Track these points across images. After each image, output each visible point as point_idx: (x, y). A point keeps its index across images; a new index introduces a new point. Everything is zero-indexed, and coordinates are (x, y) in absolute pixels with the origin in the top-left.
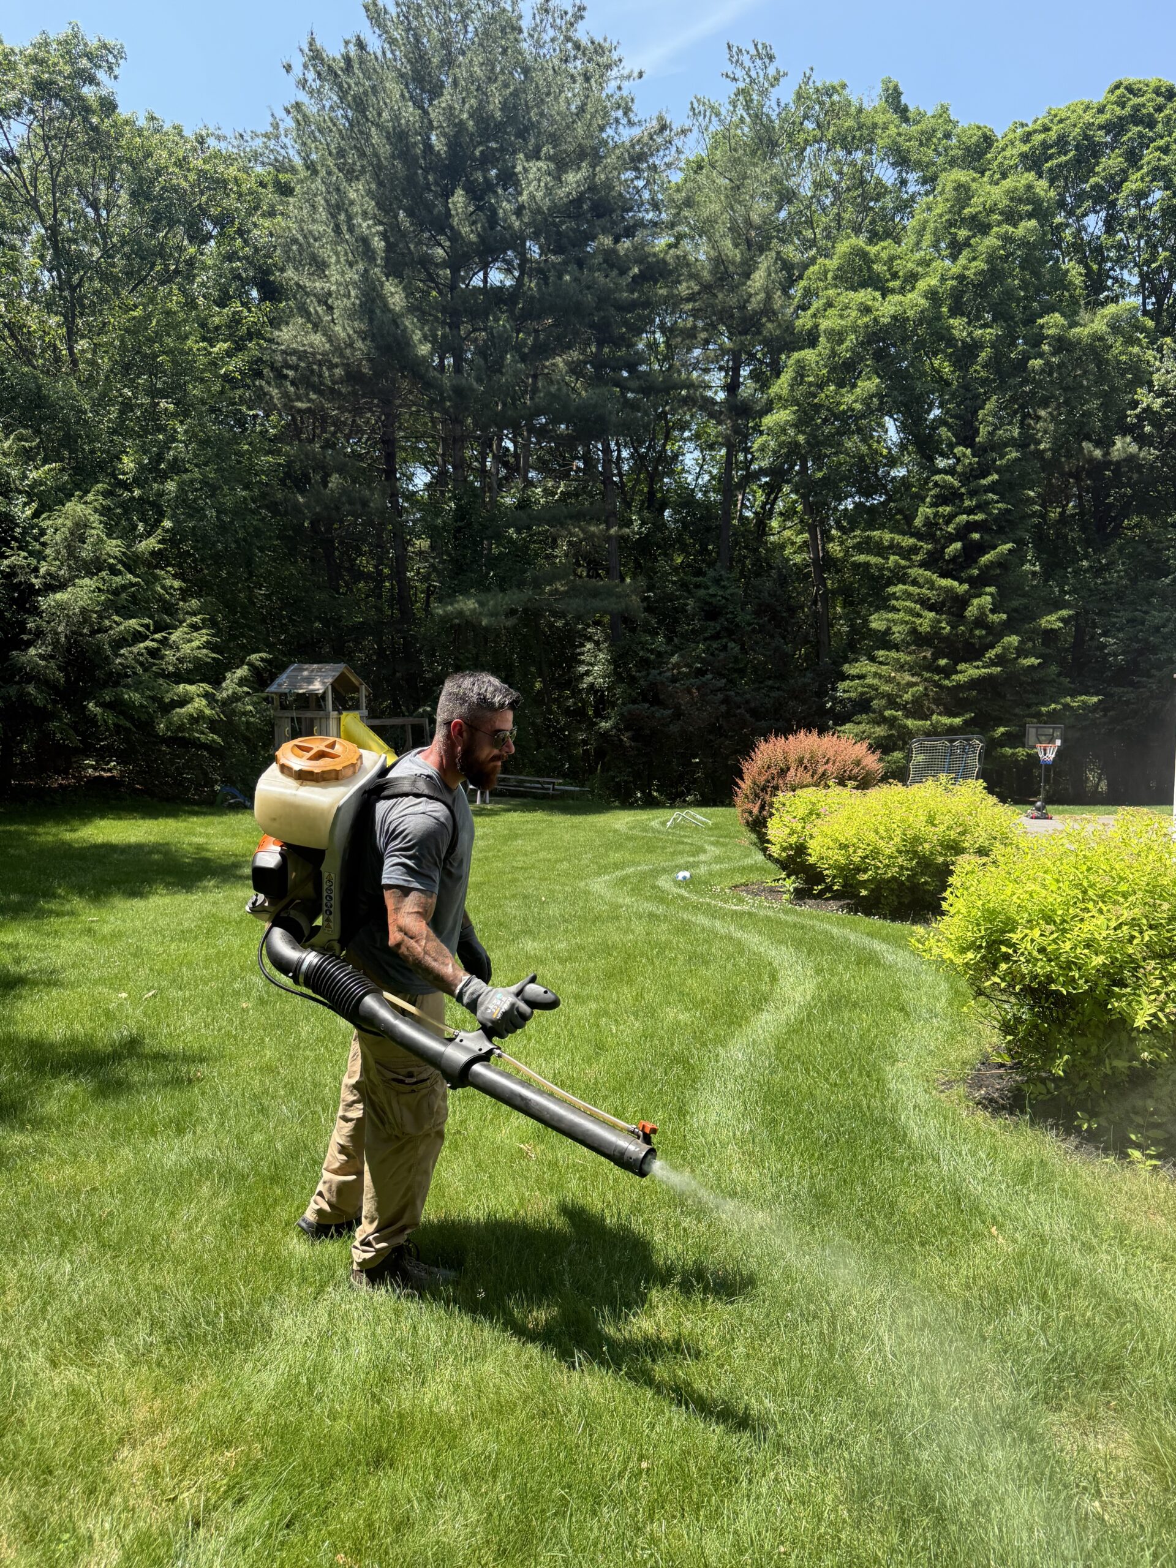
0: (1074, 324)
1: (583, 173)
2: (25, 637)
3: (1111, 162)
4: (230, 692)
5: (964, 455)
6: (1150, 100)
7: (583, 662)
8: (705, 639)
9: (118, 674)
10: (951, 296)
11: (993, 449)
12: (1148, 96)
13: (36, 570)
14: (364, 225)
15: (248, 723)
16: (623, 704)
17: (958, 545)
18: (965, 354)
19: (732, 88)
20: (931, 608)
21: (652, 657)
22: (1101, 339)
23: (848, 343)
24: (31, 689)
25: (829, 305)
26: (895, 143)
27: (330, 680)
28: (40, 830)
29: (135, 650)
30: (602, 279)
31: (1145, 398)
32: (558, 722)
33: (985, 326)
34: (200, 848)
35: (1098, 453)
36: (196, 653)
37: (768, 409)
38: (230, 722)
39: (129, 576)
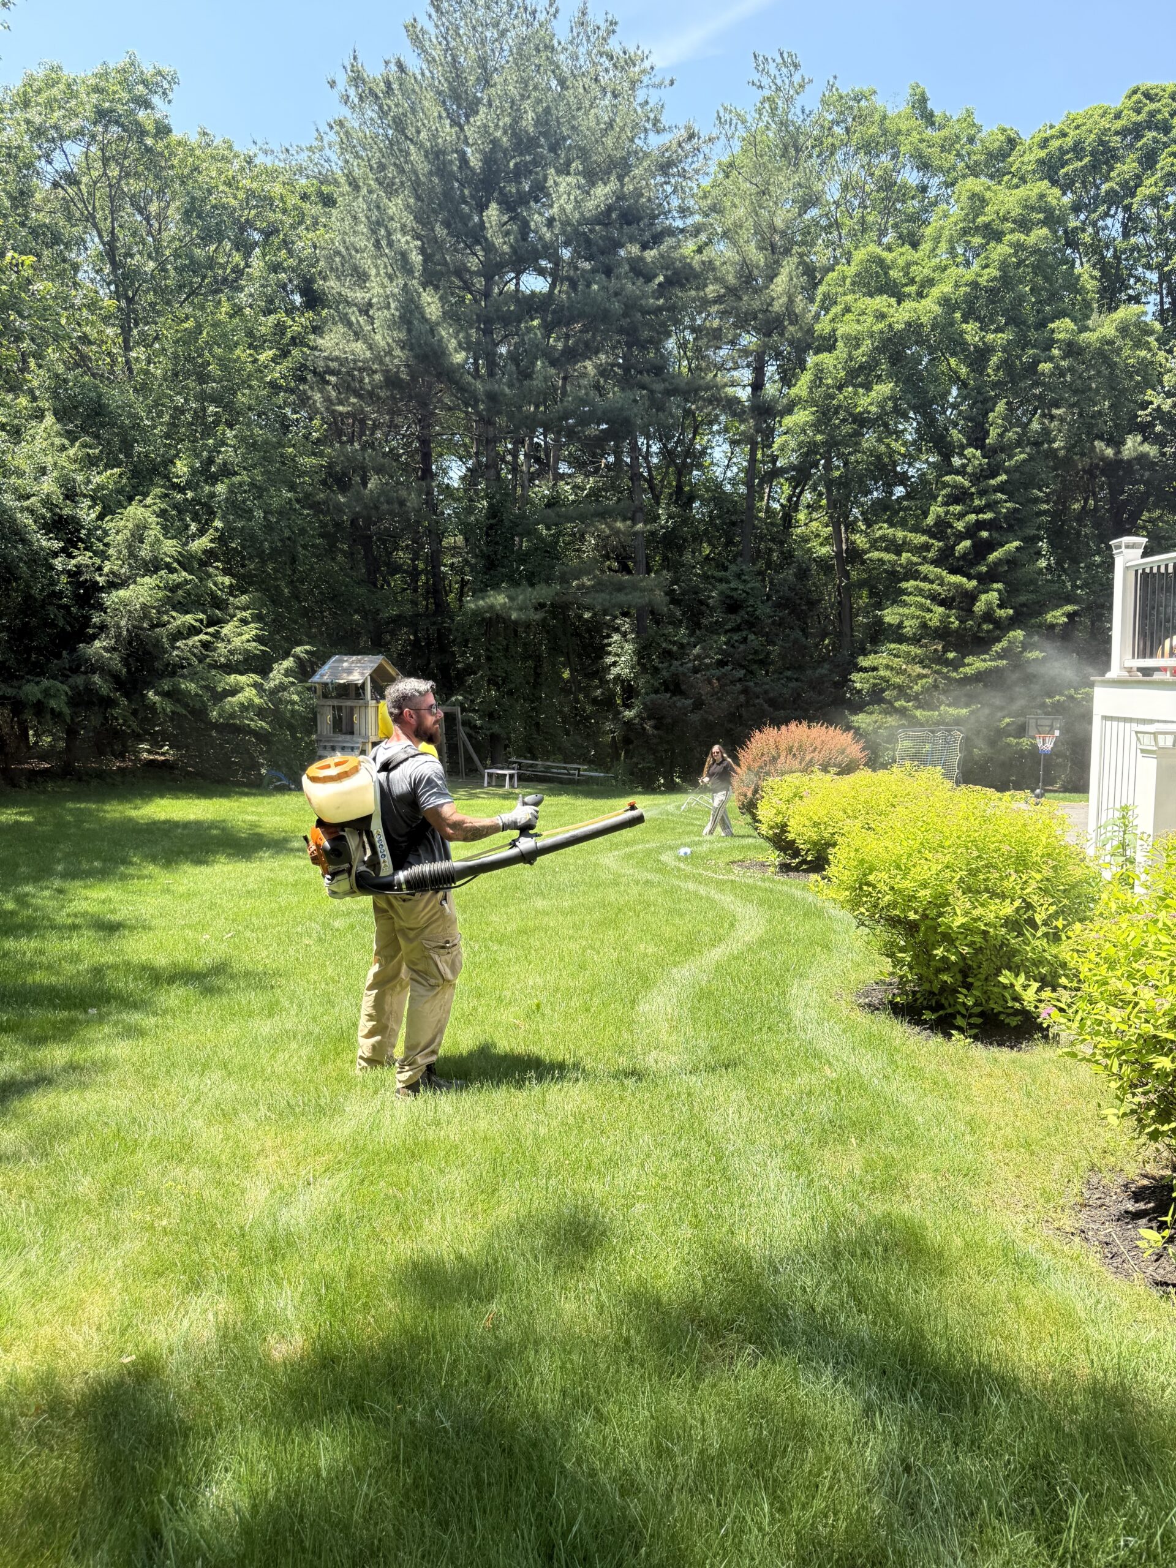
0: (1084, 329)
1: (613, 185)
2: (91, 631)
3: (1128, 167)
4: (277, 682)
5: (974, 456)
6: (1167, 105)
7: (609, 653)
8: (726, 632)
9: (174, 665)
10: (965, 301)
11: (1003, 450)
12: (1164, 101)
13: (100, 569)
14: (403, 240)
15: (293, 711)
16: (647, 694)
17: (967, 543)
18: (979, 357)
19: (760, 95)
20: (942, 603)
21: (675, 648)
22: (1111, 343)
23: (863, 348)
24: (96, 678)
25: (847, 310)
26: (917, 149)
27: (368, 672)
28: (107, 807)
29: (190, 642)
30: (629, 285)
31: (1157, 399)
32: (584, 710)
33: (999, 330)
34: (253, 825)
35: (1110, 452)
36: (247, 646)
37: (789, 410)
38: (277, 709)
39: (184, 574)
